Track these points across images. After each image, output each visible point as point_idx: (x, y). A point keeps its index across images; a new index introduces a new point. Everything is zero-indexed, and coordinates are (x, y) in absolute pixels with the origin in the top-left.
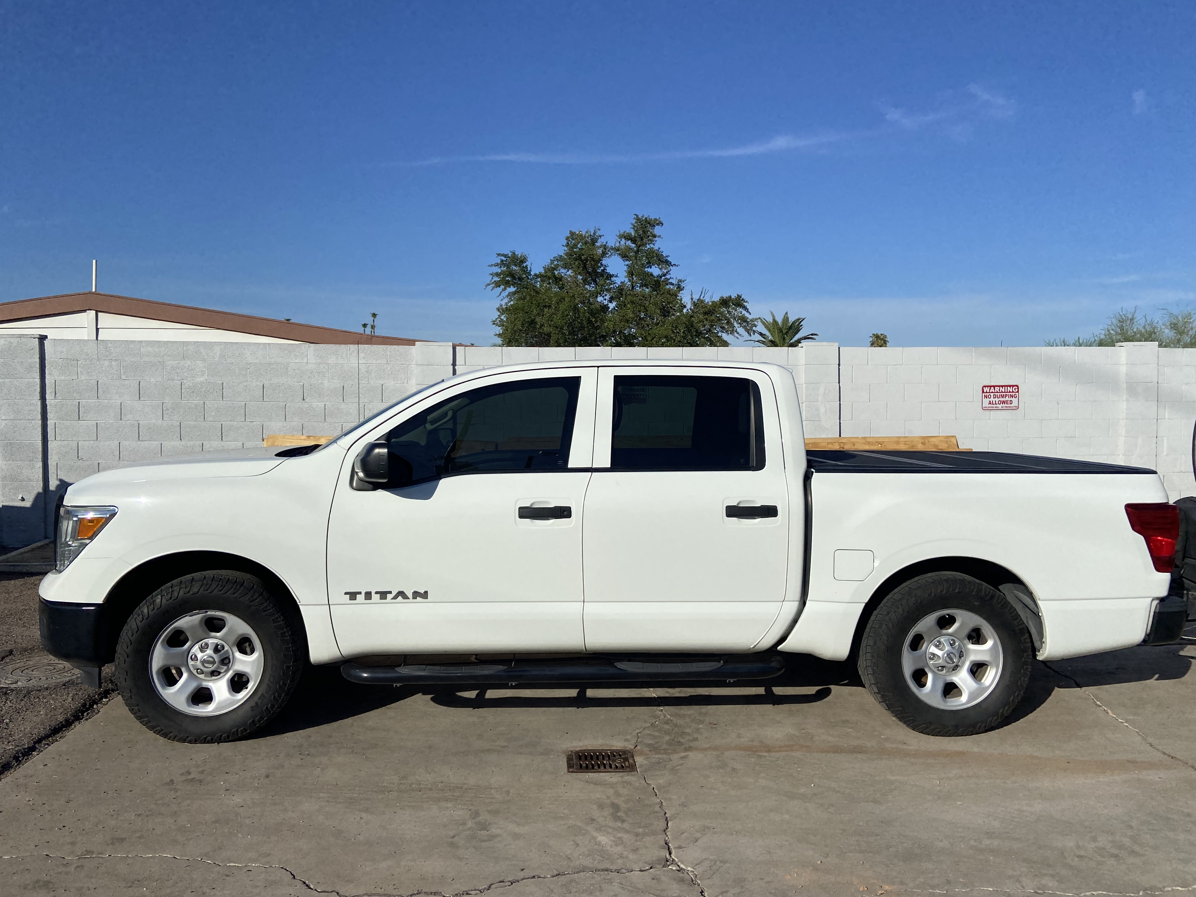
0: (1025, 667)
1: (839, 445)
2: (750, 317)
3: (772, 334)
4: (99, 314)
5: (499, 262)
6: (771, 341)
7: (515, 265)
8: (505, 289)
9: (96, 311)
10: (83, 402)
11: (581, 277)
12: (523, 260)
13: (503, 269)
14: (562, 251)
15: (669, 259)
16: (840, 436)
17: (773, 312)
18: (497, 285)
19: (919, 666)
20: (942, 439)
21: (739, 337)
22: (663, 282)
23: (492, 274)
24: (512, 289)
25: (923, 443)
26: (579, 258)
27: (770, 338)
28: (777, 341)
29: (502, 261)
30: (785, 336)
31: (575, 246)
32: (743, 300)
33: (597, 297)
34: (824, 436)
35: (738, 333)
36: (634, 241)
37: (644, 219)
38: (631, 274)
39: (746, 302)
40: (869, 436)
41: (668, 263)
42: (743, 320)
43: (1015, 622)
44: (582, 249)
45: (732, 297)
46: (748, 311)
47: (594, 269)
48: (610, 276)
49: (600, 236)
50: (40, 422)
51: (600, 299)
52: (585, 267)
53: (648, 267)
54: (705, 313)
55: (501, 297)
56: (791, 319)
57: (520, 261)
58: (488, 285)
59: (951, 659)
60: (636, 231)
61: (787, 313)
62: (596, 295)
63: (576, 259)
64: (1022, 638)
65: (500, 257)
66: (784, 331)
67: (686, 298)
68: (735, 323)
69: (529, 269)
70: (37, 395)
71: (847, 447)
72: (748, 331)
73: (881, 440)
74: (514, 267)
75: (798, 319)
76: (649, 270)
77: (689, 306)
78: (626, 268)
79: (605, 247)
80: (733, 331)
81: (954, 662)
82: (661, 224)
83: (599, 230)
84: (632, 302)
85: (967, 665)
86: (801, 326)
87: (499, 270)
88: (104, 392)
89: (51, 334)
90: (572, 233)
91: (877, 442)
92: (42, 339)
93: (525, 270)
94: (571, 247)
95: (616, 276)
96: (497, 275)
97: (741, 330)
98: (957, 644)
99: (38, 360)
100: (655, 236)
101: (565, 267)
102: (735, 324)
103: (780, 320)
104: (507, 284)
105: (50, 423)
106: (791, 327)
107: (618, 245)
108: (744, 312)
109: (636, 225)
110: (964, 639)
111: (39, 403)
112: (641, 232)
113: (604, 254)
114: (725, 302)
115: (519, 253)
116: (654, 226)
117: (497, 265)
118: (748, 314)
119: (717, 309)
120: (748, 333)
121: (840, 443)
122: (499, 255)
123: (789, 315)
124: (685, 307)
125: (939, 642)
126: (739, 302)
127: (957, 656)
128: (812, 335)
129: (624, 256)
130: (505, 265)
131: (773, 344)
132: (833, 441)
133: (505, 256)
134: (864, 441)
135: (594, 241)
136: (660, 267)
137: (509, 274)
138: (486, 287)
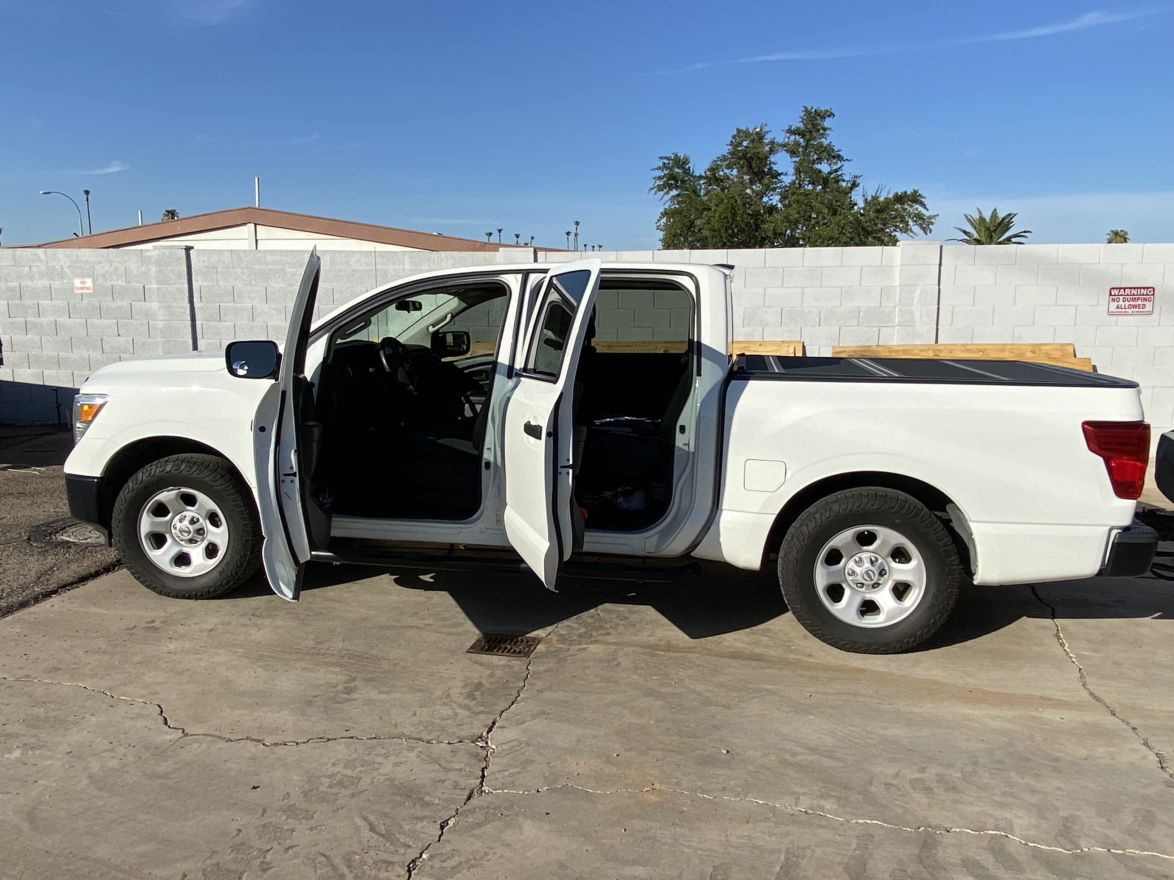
0: (949, 590)
1: (934, 352)
2: (927, 214)
3: (977, 232)
4: (258, 226)
5: (661, 165)
6: (976, 240)
7: (678, 168)
8: (668, 193)
9: (255, 224)
10: (222, 304)
11: (748, 177)
12: (686, 161)
13: (665, 172)
14: (725, 150)
15: (840, 153)
16: (936, 342)
17: (980, 209)
18: (660, 188)
19: (835, 580)
20: (1056, 347)
21: (914, 236)
22: (832, 178)
24: (674, 192)
25: (1033, 352)
26: (744, 156)
27: (976, 235)
28: (983, 240)
29: (664, 164)
30: (993, 234)
31: (740, 144)
32: (920, 195)
33: (762, 197)
34: (918, 342)
35: (912, 232)
36: (803, 136)
37: (813, 110)
38: (798, 171)
39: (923, 198)
40: (970, 343)
41: (839, 158)
42: (919, 217)
43: (941, 544)
44: (746, 147)
45: (908, 193)
46: (925, 208)
47: (759, 168)
48: (777, 175)
49: (767, 132)
50: (190, 323)
51: (765, 199)
52: (750, 166)
53: (818, 163)
54: (878, 211)
55: (663, 201)
56: (1001, 215)
57: (681, 163)
58: (652, 189)
59: (869, 576)
60: (805, 125)
61: (995, 210)
62: (761, 195)
63: (740, 158)
64: (948, 560)
65: (662, 161)
66: (992, 229)
67: (858, 197)
68: (910, 220)
69: (691, 171)
70: (187, 300)
71: (944, 355)
72: (924, 229)
73: (982, 348)
74: (677, 170)
75: (1010, 215)
76: (818, 166)
77: (861, 204)
78: (793, 165)
79: (772, 143)
80: (906, 230)
81: (872, 580)
82: (832, 115)
83: (766, 125)
84: (798, 202)
85: (890, 585)
86: (1012, 222)
87: (662, 174)
88: (238, 296)
89: (197, 246)
90: (739, 131)
91: (978, 349)
92: (188, 249)
93: (687, 172)
94: (735, 145)
95: (786, 174)
96: (660, 178)
97: (916, 229)
98: (879, 561)
99: (185, 268)
100: (825, 129)
101: (729, 167)
102: (911, 223)
103: (987, 217)
104: (671, 187)
105: (198, 323)
106: (1000, 224)
107: (787, 140)
108: (921, 209)
109: (805, 118)
110: (887, 556)
111: (188, 306)
112: (810, 126)
113: (771, 151)
114: (900, 199)
115: (681, 155)
116: (825, 118)
117: (659, 168)
118: (926, 210)
119: (890, 207)
120: (924, 231)
121: (934, 351)
122: (661, 158)
123: (998, 211)
124: (856, 204)
125: (860, 559)
126: (915, 198)
127: (877, 573)
128: (1025, 232)
129: (793, 153)
130: (667, 168)
131: (978, 242)
132: (925, 348)
133: (668, 158)
134: (962, 348)
135: (760, 137)
136: (829, 162)
137: (672, 177)
138: (649, 191)
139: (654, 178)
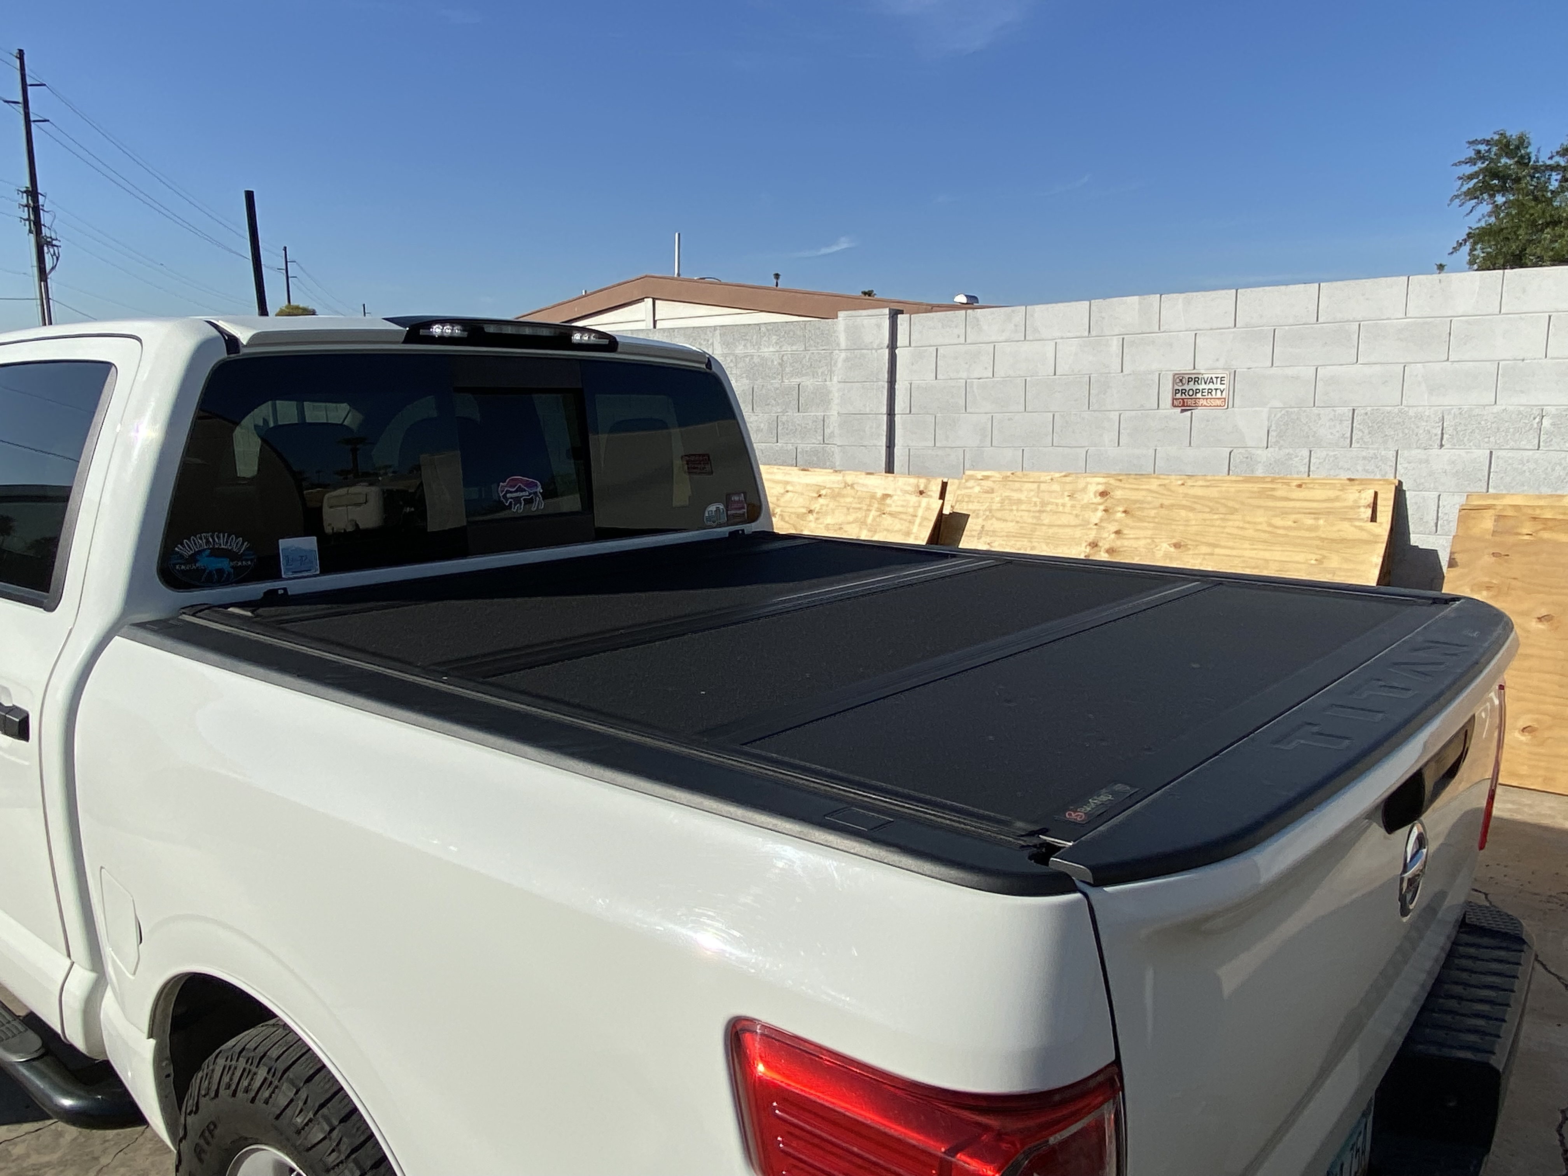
4: (657, 302)
5: (1472, 154)
7: (1507, 156)
8: (1487, 200)
9: (654, 300)
12: (1522, 142)
13: (1481, 166)
18: (1472, 194)
23: (1462, 178)
24: (1500, 199)
57: (1513, 147)
58: (1457, 196)
65: (1474, 147)
69: (1533, 158)
74: (1504, 160)
87: (1475, 169)
93: (1525, 161)
96: (1470, 177)
104: (1492, 191)
115: (1513, 133)
117: (1471, 161)
122: (1471, 143)
130: (1485, 159)
133: (1486, 142)
137: (1492, 173)
138: (1452, 200)
139: (1460, 178)
